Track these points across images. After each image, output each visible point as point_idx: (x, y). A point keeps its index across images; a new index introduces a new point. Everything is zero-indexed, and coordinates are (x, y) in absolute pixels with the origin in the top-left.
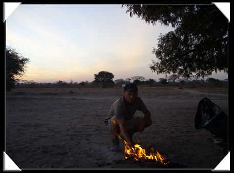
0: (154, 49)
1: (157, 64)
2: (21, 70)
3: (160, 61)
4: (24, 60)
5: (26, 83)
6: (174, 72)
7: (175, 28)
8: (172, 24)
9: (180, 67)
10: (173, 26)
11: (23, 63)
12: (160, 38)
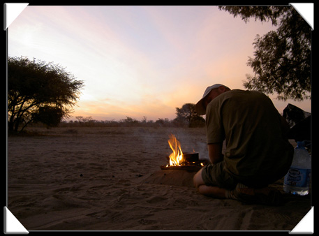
0: (250, 60)
1: (254, 79)
2: (72, 97)
3: (258, 75)
4: (76, 84)
5: (82, 121)
6: (279, 92)
7: (278, 27)
8: (273, 20)
9: (287, 84)
10: (274, 22)
11: (75, 88)
12: (256, 41)
